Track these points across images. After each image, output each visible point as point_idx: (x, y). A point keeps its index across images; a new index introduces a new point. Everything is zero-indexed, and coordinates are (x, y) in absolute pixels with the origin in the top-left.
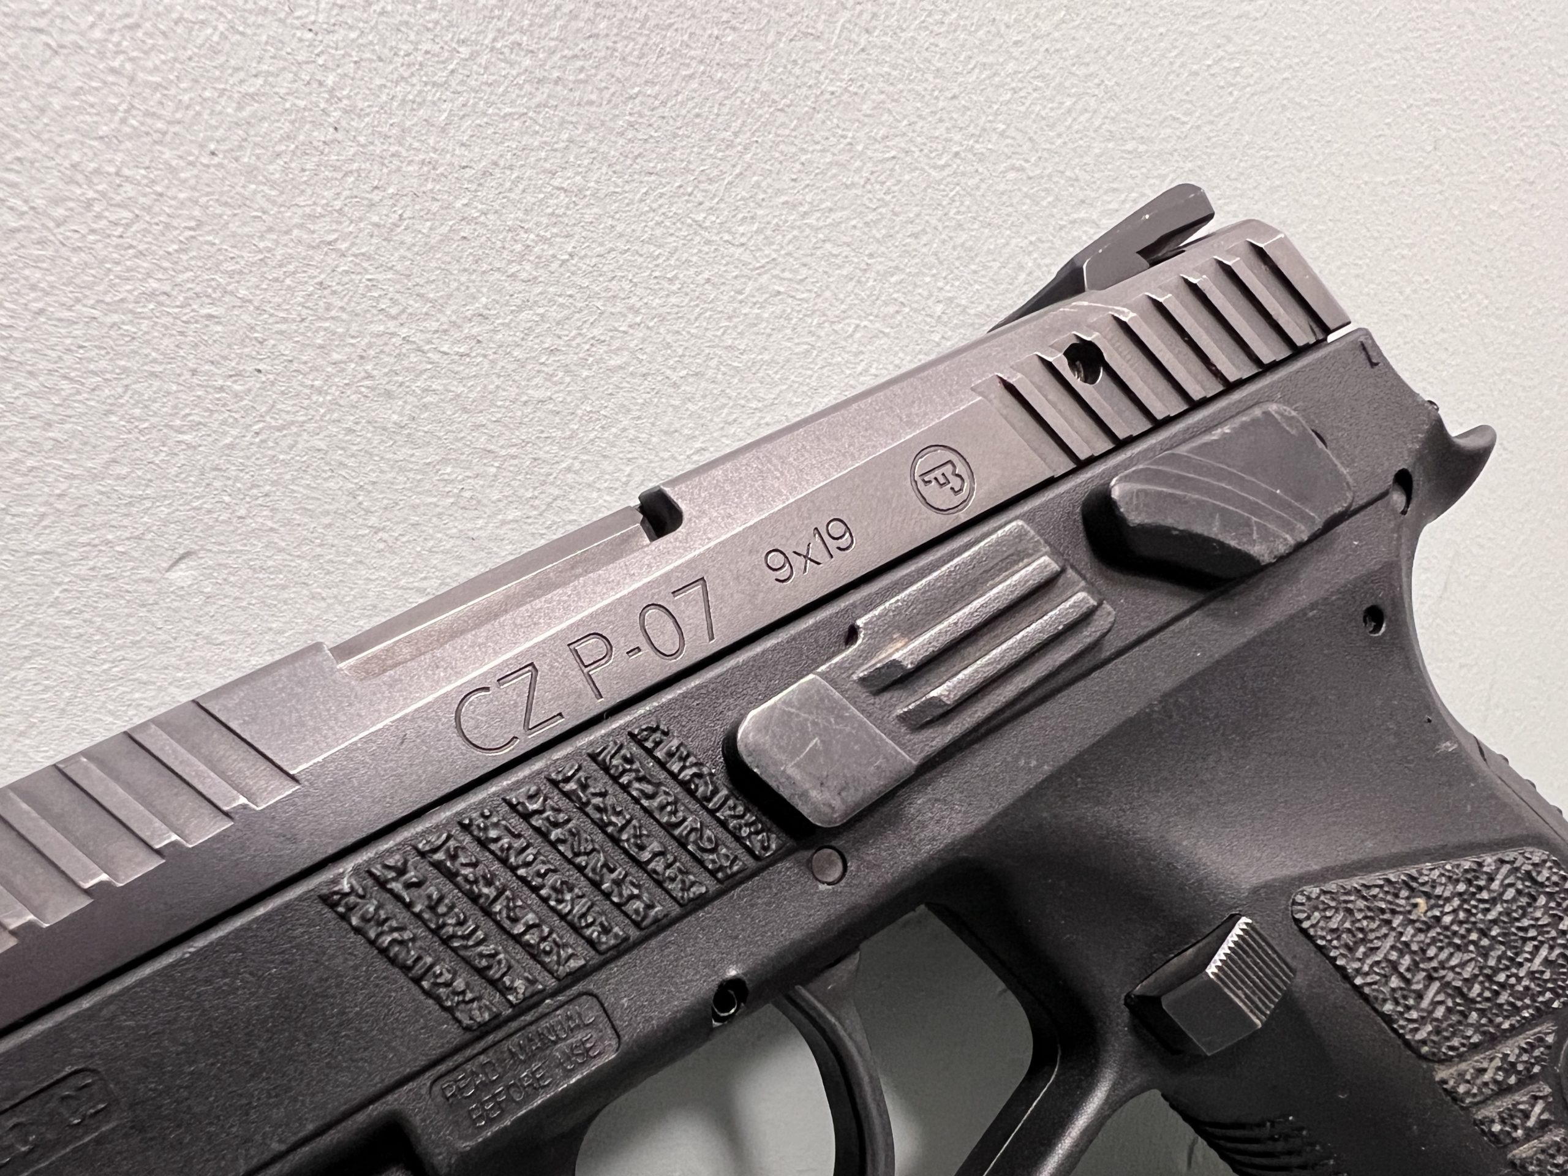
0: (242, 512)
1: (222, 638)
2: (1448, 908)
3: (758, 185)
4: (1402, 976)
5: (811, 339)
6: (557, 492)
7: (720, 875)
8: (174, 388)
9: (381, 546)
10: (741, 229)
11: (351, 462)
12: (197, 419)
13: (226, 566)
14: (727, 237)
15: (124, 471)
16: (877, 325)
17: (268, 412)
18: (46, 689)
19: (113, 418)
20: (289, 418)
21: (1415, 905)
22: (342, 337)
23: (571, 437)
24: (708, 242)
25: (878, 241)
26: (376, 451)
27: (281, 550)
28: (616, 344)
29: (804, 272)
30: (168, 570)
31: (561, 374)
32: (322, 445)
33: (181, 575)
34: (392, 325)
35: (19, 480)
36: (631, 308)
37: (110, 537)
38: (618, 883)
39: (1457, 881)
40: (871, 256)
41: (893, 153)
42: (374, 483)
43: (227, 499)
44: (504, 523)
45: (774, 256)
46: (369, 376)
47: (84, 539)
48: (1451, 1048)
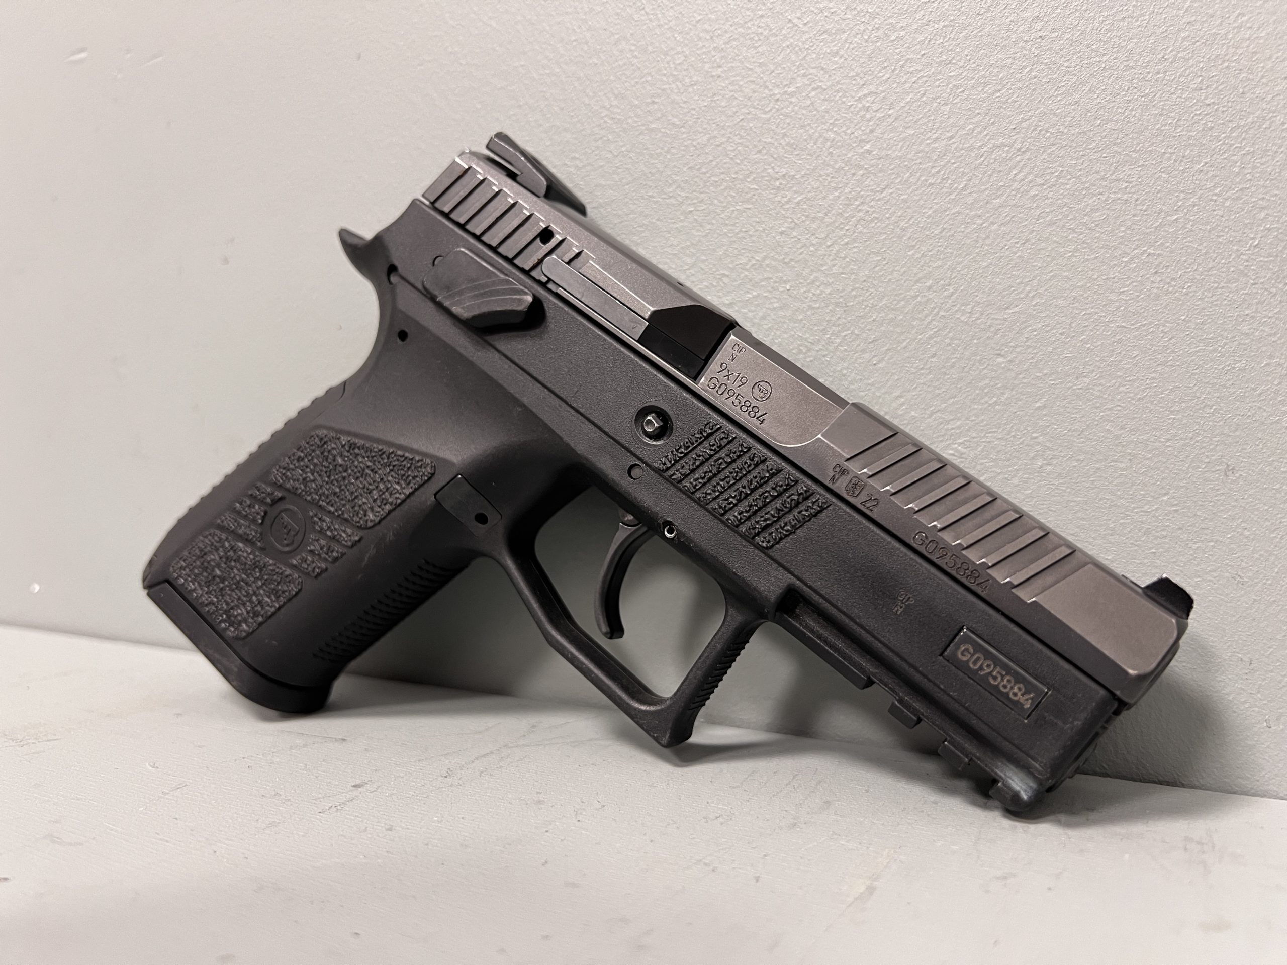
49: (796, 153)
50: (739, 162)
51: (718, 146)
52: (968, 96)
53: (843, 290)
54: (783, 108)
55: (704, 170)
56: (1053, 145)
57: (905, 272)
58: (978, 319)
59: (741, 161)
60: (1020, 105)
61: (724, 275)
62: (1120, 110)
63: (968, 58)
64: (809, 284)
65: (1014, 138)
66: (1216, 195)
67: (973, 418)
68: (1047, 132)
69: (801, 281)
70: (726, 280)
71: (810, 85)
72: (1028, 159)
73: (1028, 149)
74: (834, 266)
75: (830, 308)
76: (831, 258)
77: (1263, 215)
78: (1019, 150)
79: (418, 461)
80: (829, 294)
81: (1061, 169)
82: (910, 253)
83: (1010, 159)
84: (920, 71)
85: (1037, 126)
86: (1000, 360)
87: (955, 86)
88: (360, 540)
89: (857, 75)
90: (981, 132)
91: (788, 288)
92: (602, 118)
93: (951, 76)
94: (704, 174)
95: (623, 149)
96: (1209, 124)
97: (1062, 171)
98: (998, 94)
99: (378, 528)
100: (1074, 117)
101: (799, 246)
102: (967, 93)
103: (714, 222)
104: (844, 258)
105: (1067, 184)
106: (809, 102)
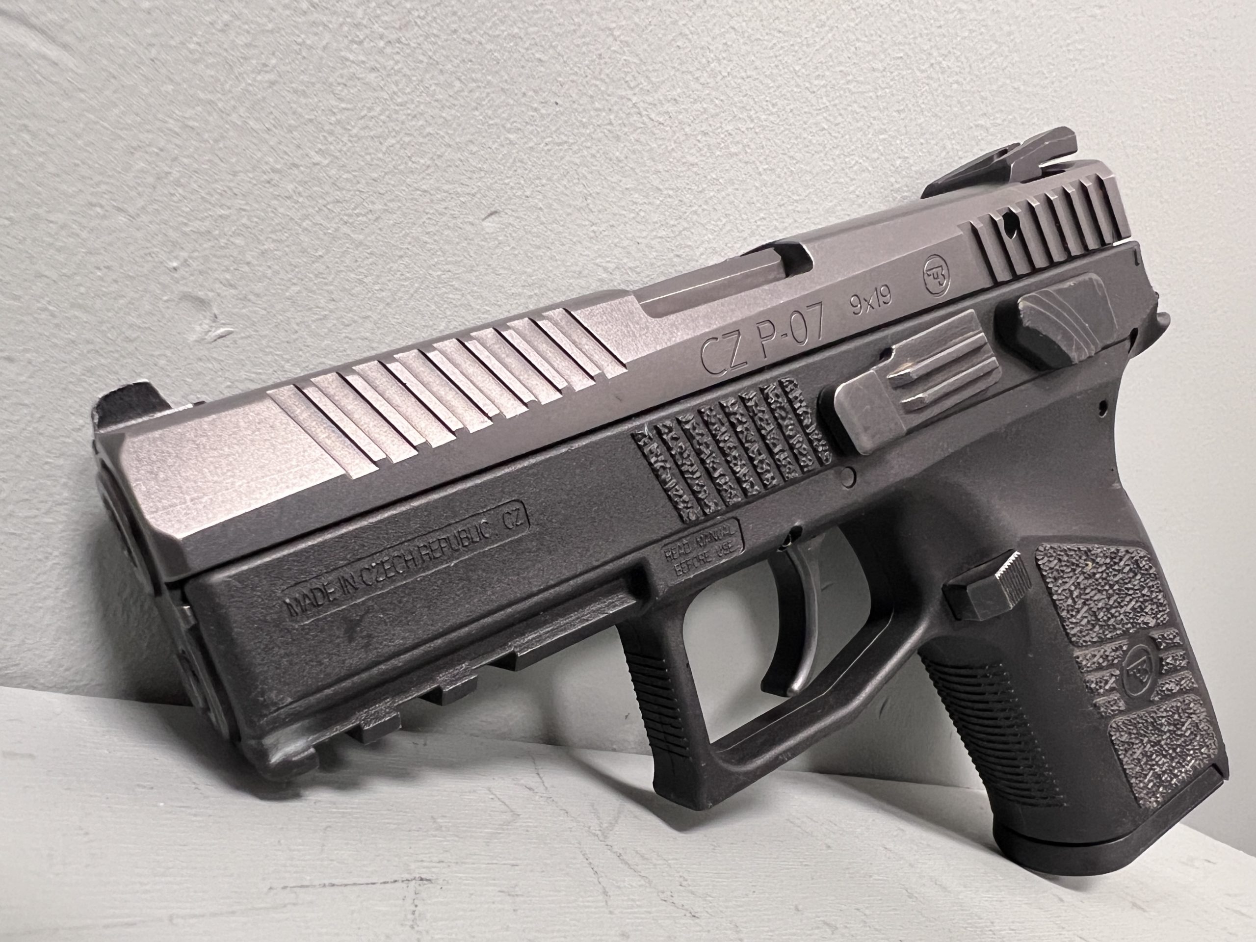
0: (528, 193)
1: (501, 271)
2: (1100, 570)
3: (831, 56)
4: (1073, 599)
5: (832, 163)
6: (686, 225)
7: (806, 470)
8: (512, 102)
9: (592, 235)
10: (816, 82)
11: (589, 176)
12: (519, 126)
13: (513, 226)
14: (807, 85)
15: (475, 149)
16: (867, 164)
17: (555, 132)
18: (406, 279)
19: (477, 113)
20: (565, 138)
21: (1087, 565)
22: (602, 93)
23: (701, 192)
24: (798, 86)
25: (879, 109)
26: (603, 173)
27: (542, 223)
28: (738, 138)
29: (840, 119)
30: (483, 220)
31: (706, 150)
32: (577, 161)
33: (490, 225)
34: (630, 93)
35: (421, 140)
36: (750, 117)
37: (459, 190)
38: (761, 462)
39: (1107, 557)
40: (874, 118)
41: (901, 55)
42: (598, 193)
43: (522, 182)
44: (656, 237)
45: (828, 104)
46: (611, 124)
47: (446, 187)
48: (1085, 641)
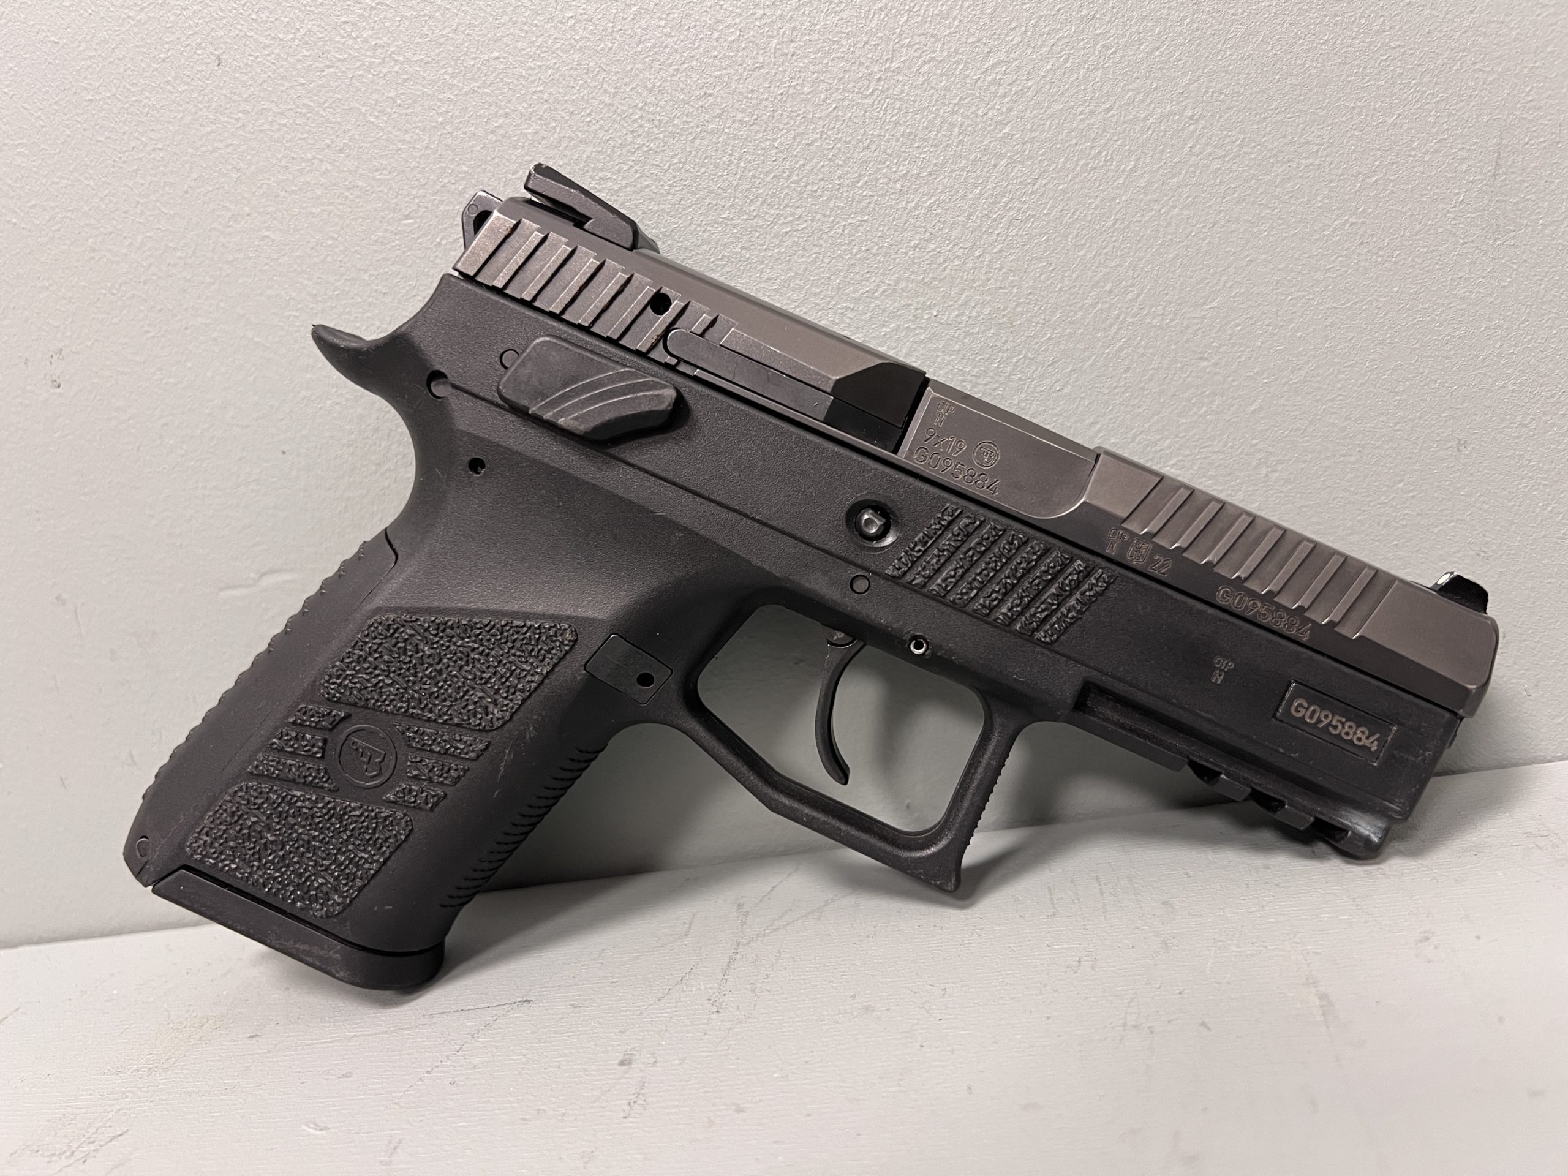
49: (916, 145)
50: (841, 162)
51: (809, 145)
52: (1121, 57)
53: (1005, 308)
54: (888, 89)
55: (795, 178)
56: (1230, 108)
57: (1077, 277)
58: (1172, 320)
59: (844, 161)
60: (1184, 64)
61: (847, 308)
62: (1299, 62)
63: (1115, 10)
64: (960, 306)
65: (1183, 104)
66: (1414, 149)
67: (1183, 434)
68: (1221, 93)
69: (951, 303)
70: (850, 314)
71: (920, 57)
72: (1203, 128)
73: (1202, 116)
74: (988, 280)
75: (992, 331)
76: (984, 270)
77: (1464, 167)
78: (1191, 118)
79: (550, 629)
80: (989, 314)
81: (1242, 136)
82: (1080, 254)
83: (1183, 130)
84: (1059, 30)
85: (1208, 88)
86: (1205, 364)
87: (1104, 46)
88: (487, 747)
89: (979, 40)
90: (1143, 101)
91: (935, 314)
92: (635, 121)
93: (1097, 35)
94: (797, 182)
95: (676, 160)
96: (1398, 71)
97: (1244, 139)
98: (1158, 53)
99: (509, 725)
100: (1249, 74)
101: (942, 259)
102: (1119, 54)
103: (822, 242)
104: (1000, 269)
105: (1251, 153)
106: (921, 79)
